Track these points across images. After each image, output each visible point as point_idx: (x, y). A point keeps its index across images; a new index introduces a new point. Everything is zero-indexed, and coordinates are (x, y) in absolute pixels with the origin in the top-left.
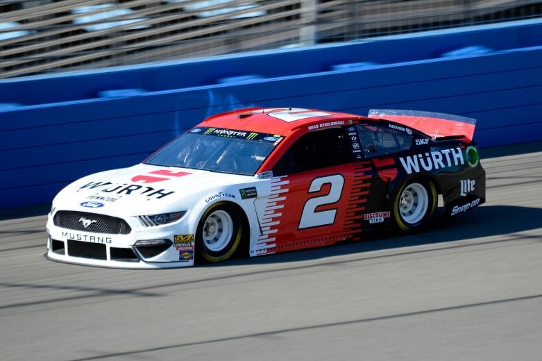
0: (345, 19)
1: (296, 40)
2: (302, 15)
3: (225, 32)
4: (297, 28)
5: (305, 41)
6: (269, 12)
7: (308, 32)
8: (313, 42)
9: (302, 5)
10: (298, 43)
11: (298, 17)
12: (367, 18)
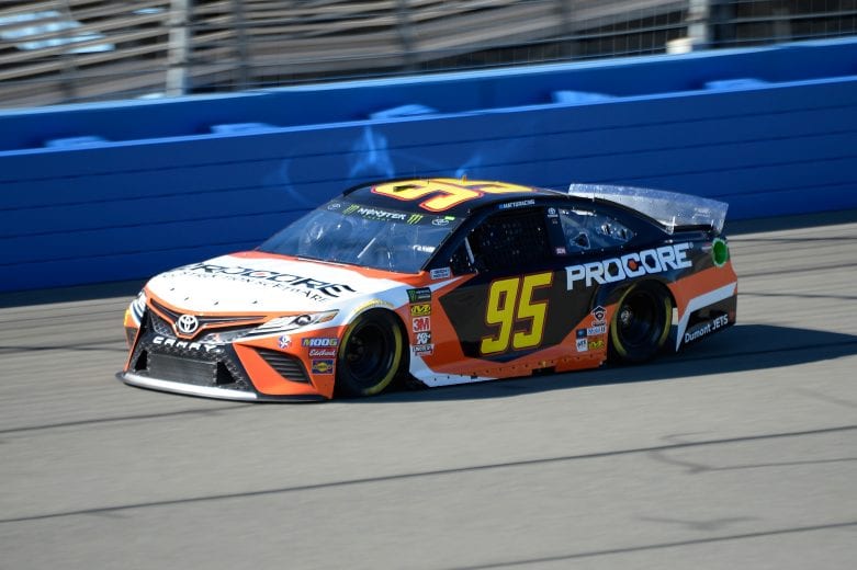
0: (229, 60)
1: (161, 87)
2: (170, 52)
3: (56, 72)
4: (164, 70)
5: (171, 89)
6: (119, 46)
7: (176, 77)
8: (179, 92)
9: (171, 38)
10: (164, 91)
11: (164, 54)
12: (259, 60)
